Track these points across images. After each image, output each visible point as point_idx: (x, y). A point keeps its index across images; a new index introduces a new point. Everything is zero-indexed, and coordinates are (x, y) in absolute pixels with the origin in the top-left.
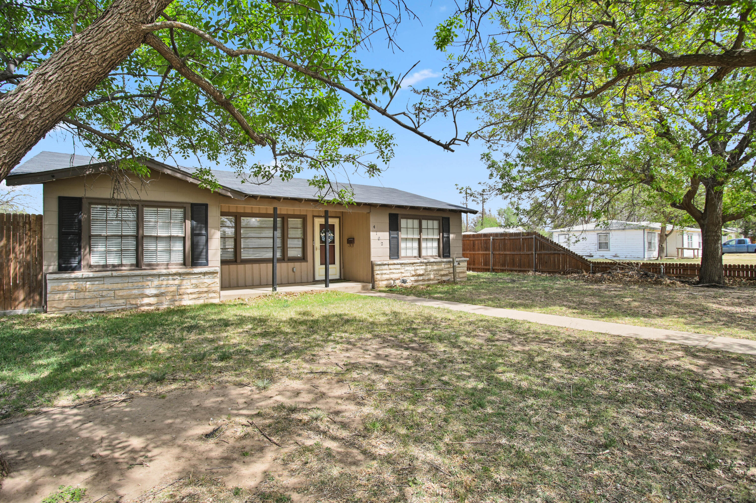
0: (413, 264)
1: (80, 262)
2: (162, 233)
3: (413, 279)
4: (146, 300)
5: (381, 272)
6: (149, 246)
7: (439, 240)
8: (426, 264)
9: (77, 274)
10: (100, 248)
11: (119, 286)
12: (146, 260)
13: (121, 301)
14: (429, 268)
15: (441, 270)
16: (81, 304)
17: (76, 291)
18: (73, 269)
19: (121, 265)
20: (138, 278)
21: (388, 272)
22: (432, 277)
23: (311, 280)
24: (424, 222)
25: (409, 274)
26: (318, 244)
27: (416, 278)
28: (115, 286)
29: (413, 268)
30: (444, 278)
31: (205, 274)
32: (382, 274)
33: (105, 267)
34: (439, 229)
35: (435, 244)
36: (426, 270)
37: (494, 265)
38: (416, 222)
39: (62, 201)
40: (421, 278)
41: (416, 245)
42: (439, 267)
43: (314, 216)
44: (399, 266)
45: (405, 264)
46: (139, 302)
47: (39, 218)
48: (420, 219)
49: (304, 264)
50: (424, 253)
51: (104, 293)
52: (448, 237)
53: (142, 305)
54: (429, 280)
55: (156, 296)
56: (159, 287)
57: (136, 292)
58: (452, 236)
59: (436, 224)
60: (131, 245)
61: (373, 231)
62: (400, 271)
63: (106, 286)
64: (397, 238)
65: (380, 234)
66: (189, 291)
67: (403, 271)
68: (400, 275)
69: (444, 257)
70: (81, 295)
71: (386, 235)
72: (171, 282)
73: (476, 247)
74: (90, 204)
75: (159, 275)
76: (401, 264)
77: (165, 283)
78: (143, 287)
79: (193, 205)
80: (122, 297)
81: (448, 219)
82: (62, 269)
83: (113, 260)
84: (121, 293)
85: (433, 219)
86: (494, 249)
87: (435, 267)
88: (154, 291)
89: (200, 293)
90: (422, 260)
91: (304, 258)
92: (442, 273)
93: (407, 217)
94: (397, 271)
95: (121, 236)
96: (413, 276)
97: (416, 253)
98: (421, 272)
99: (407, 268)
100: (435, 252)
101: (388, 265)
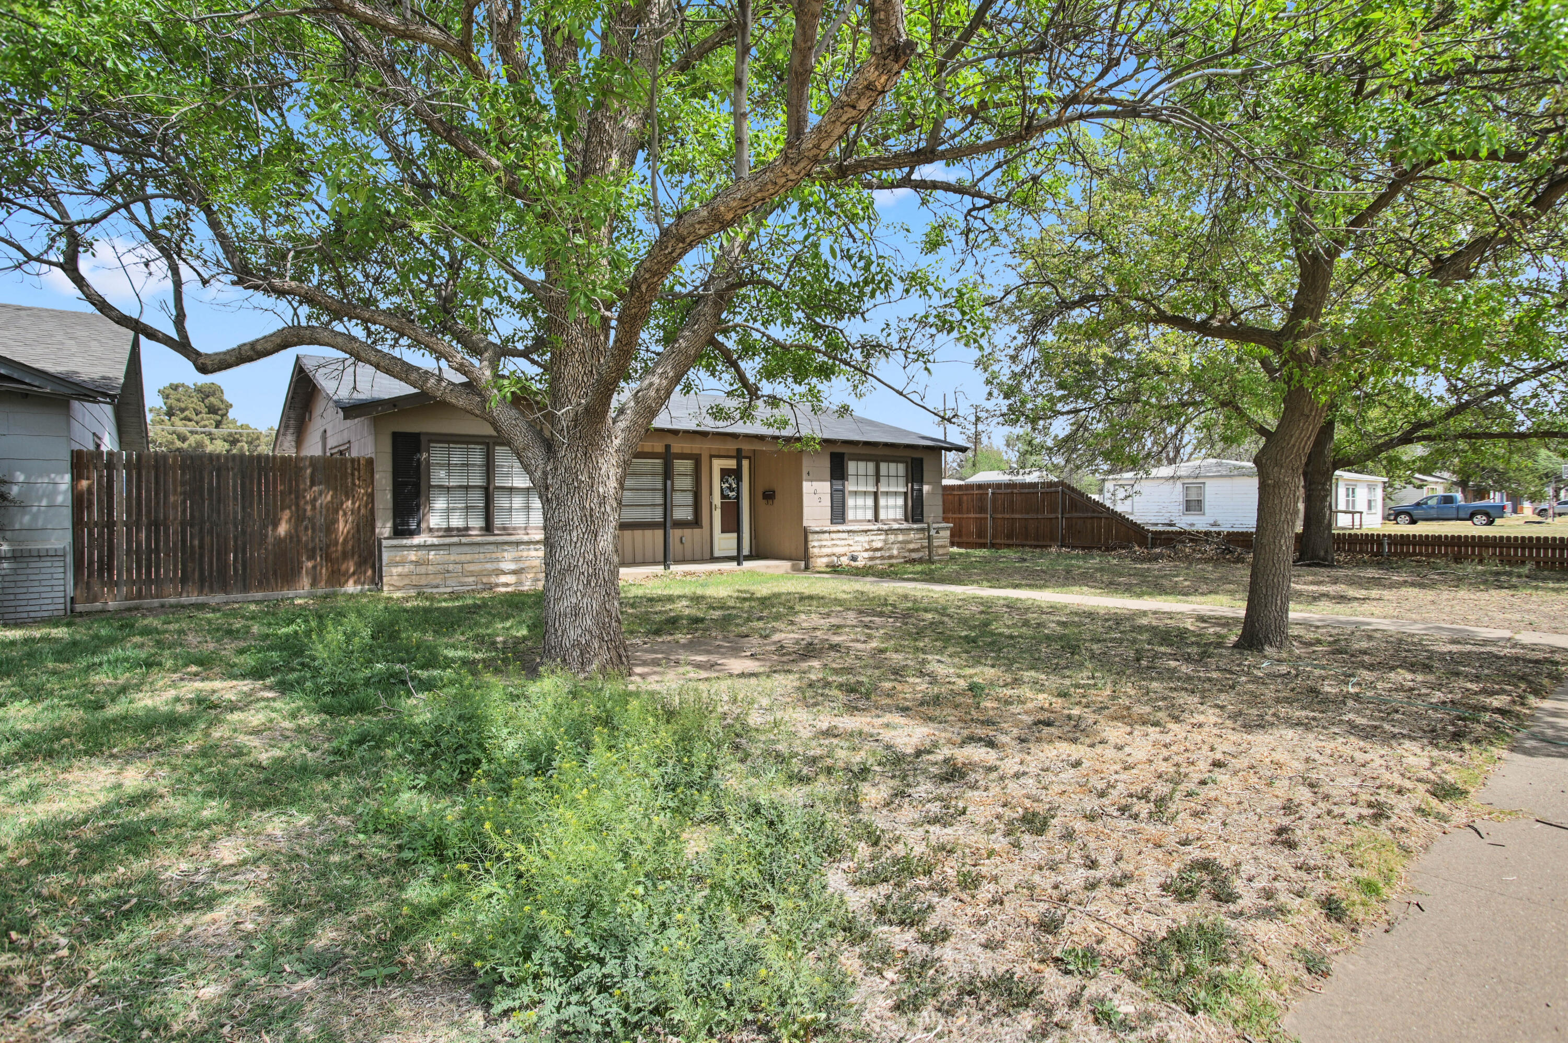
0: (866, 531)
1: (419, 525)
3: (866, 555)
4: (503, 579)
5: (819, 543)
6: (501, 501)
7: (906, 494)
8: (886, 532)
9: (417, 540)
10: (440, 503)
11: (468, 557)
12: (498, 522)
13: (471, 579)
14: (892, 538)
15: (910, 542)
16: (423, 582)
17: (417, 563)
18: (411, 533)
19: (467, 529)
20: (491, 547)
21: (829, 543)
22: (895, 552)
23: (707, 556)
24: (883, 466)
25: (860, 548)
26: (717, 500)
27: (871, 554)
28: (463, 558)
29: (867, 538)
30: (915, 555)
32: (820, 547)
33: (449, 531)
34: (907, 476)
35: (900, 501)
36: (885, 541)
37: (994, 536)
38: (871, 466)
39: (397, 438)
40: (878, 554)
41: (870, 502)
42: (906, 538)
43: (712, 456)
44: (845, 535)
45: (854, 532)
46: (494, 579)
47: (370, 462)
48: (877, 461)
49: (697, 531)
50: (882, 515)
51: (451, 567)
52: (921, 490)
53: (497, 585)
54: (891, 557)
55: (514, 572)
56: (516, 560)
57: (489, 566)
58: (926, 488)
59: (901, 468)
60: (477, 500)
61: (807, 480)
62: (847, 542)
63: (452, 558)
64: (843, 491)
65: (816, 484)
67: (851, 542)
68: (847, 548)
69: (914, 521)
70: (422, 569)
71: (824, 487)
72: (533, 553)
73: (965, 506)
74: (430, 441)
76: (848, 532)
77: (525, 554)
78: (498, 560)
80: (472, 574)
81: (921, 460)
82: (398, 533)
83: (457, 521)
84: (471, 567)
85: (896, 460)
86: (995, 510)
87: (901, 538)
88: (511, 566)
90: (880, 526)
91: (696, 522)
92: (912, 546)
93: (858, 458)
94: (843, 542)
95: (467, 488)
96: (867, 550)
97: (870, 515)
98: (879, 545)
99: (857, 538)
100: (900, 514)
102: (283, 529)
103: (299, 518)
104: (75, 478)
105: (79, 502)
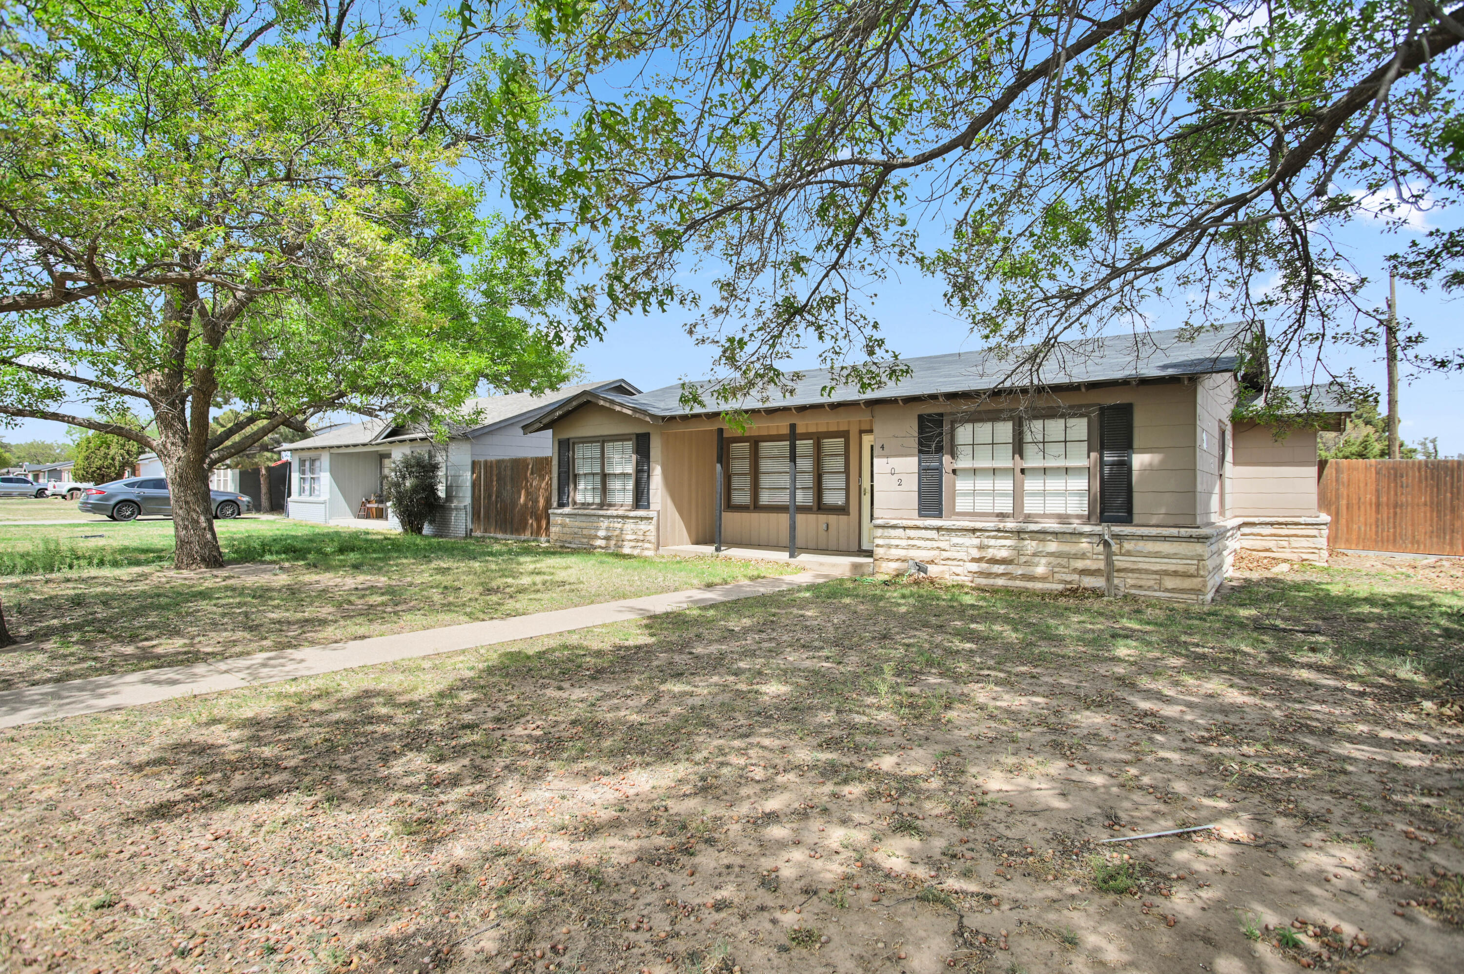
0: (974, 531)
1: (568, 499)
2: (618, 470)
3: (974, 567)
4: (598, 542)
5: (887, 541)
6: (610, 484)
7: (1089, 470)
9: (565, 510)
10: (582, 485)
12: (607, 499)
14: (1031, 545)
15: (1083, 556)
18: (564, 505)
19: (591, 504)
21: (904, 543)
22: (1040, 570)
24: (1035, 428)
25: (962, 555)
27: (984, 565)
28: (584, 525)
29: (976, 542)
31: (642, 518)
32: (889, 547)
33: (582, 505)
34: (1089, 440)
35: (1081, 483)
36: (1018, 550)
38: (1005, 430)
39: (560, 443)
40: (1000, 569)
41: (1006, 485)
42: (1066, 548)
43: (861, 432)
44: (933, 534)
45: (949, 530)
47: (549, 460)
48: (1019, 419)
49: (843, 518)
50: (1031, 506)
52: (1125, 467)
53: (596, 547)
54: (1032, 578)
56: (608, 529)
57: (592, 532)
58: (1139, 461)
59: (1079, 427)
60: (599, 482)
61: (879, 456)
62: (935, 544)
63: (576, 524)
64: (939, 470)
65: (895, 462)
66: (629, 537)
67: (942, 545)
68: (936, 552)
69: (1107, 521)
71: (911, 464)
75: (609, 517)
76: (938, 529)
77: (611, 525)
78: (597, 528)
79: (638, 436)
80: (584, 536)
81: (1126, 411)
82: (561, 505)
83: (590, 500)
84: (585, 532)
85: (1066, 414)
87: (1053, 546)
88: (601, 533)
89: (638, 541)
90: (1010, 524)
92: (1080, 564)
93: (975, 418)
94: (929, 544)
95: (593, 474)
96: (974, 560)
97: (1005, 505)
98: (1003, 554)
99: (956, 540)
100: (1078, 506)
101: (904, 528)
102: (522, 500)
103: (528, 493)
104: (473, 472)
105: (475, 485)
